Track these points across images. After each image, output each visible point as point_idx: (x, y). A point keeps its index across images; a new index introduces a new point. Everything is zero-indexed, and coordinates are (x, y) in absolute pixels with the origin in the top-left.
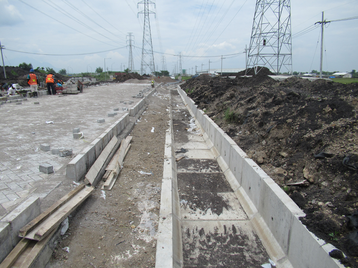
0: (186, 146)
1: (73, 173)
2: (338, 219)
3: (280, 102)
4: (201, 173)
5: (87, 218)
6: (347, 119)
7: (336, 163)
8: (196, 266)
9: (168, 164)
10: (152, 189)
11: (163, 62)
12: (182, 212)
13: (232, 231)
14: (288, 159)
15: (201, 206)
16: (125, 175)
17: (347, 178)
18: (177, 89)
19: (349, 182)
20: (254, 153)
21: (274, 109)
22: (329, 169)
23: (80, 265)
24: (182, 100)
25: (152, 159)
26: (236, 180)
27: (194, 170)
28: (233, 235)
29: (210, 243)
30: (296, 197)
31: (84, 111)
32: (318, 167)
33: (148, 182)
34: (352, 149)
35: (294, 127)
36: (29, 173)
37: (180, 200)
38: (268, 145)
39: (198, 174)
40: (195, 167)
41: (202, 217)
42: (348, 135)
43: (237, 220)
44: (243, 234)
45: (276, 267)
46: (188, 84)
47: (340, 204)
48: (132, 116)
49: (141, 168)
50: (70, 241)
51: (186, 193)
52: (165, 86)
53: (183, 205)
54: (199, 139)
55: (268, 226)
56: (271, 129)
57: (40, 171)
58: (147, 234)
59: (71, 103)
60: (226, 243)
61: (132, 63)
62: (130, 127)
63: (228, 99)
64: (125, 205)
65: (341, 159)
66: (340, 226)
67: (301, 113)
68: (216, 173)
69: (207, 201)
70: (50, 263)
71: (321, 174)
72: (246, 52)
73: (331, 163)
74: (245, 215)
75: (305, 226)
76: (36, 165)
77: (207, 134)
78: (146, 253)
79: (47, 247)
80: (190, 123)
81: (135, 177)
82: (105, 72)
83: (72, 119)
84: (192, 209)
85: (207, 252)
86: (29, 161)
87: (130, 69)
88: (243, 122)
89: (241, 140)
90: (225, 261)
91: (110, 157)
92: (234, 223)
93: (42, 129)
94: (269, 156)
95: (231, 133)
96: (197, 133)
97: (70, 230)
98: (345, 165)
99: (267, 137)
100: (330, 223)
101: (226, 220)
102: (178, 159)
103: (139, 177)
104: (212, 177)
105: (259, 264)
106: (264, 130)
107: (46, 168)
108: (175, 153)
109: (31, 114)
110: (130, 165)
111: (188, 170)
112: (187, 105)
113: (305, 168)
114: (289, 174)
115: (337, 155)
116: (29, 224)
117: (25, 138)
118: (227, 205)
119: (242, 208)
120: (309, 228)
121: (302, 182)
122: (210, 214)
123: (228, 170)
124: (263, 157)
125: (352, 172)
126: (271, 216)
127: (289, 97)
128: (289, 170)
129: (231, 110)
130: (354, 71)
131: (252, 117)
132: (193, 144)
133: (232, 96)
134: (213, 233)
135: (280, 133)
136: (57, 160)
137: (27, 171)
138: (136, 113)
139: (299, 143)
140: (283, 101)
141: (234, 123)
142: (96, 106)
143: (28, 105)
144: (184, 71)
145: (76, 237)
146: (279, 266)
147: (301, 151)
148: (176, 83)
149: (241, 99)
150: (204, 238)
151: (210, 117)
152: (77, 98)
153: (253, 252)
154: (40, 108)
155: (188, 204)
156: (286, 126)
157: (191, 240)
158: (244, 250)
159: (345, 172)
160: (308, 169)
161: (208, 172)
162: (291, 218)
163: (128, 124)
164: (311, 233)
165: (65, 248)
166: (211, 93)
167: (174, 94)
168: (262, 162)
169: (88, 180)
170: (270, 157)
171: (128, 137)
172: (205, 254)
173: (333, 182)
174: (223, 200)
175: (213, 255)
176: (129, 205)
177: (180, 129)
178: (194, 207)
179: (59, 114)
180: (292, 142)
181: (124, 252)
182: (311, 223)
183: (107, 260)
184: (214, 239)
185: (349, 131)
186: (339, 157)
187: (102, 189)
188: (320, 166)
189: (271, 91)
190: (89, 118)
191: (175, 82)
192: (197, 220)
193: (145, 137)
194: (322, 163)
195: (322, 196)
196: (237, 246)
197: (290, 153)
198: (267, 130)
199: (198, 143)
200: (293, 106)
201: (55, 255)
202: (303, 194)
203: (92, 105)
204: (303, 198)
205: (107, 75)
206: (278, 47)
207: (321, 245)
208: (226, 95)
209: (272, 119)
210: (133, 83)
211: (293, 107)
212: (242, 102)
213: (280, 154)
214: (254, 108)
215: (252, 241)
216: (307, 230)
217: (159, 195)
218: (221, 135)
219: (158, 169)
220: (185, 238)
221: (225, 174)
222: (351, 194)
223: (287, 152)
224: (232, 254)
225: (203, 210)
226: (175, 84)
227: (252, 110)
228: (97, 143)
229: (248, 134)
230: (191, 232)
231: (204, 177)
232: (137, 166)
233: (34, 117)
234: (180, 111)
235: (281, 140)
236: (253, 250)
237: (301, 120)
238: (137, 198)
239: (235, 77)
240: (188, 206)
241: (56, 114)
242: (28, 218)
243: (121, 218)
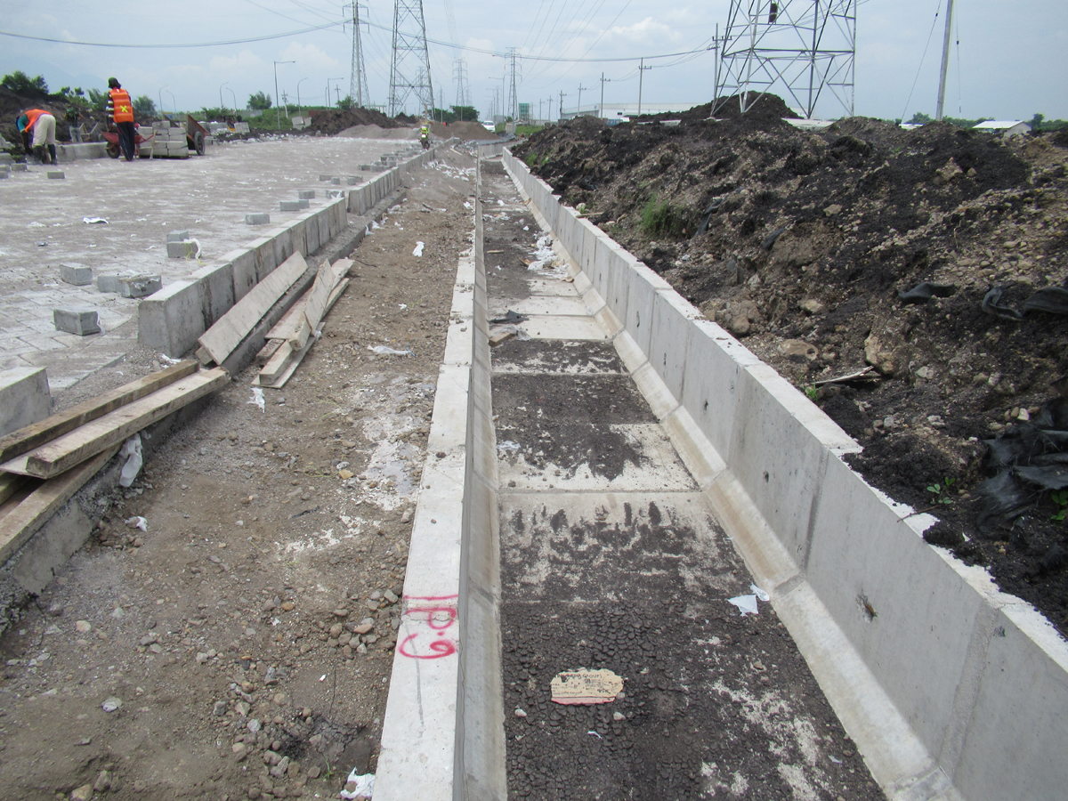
0: (521, 307)
1: (161, 330)
2: (955, 447)
3: (810, 168)
4: (564, 376)
5: (203, 450)
6: (1006, 191)
7: (964, 309)
8: (539, 601)
9: (463, 330)
10: (409, 388)
11: (460, 78)
12: (502, 472)
13: (649, 518)
14: (824, 317)
15: (560, 457)
16: (327, 355)
17: (990, 347)
18: (502, 160)
19: (996, 357)
20: (724, 306)
21: (788, 186)
22: (941, 328)
23: (177, 560)
24: (514, 188)
25: (413, 319)
26: (668, 390)
27: (544, 366)
28: (649, 527)
29: (582, 548)
30: (838, 408)
31: (205, 199)
32: (908, 326)
33: (398, 371)
34: (1012, 269)
35: (845, 227)
36: (21, 334)
37: (498, 441)
38: (766, 285)
39: (556, 378)
40: (547, 361)
41: (561, 484)
42: (1006, 230)
43: (665, 492)
44: (679, 524)
45: (772, 603)
46: (535, 141)
47: (965, 418)
48: (355, 212)
49: (379, 341)
50: (149, 505)
51: (515, 424)
52: (465, 148)
53: (505, 453)
54: (564, 289)
55: (754, 498)
56: (776, 237)
57: (58, 329)
58: (389, 491)
59: (165, 178)
60: (628, 547)
61: (362, 79)
62: (348, 238)
63: (653, 172)
64: (325, 425)
65: (978, 299)
66: (961, 465)
67: (869, 187)
68: (609, 377)
69: (579, 445)
70: (83, 553)
71: (916, 346)
72: (716, 48)
73: (949, 310)
74: (690, 479)
75: (859, 475)
76: (45, 315)
77: (587, 274)
78: (380, 534)
79: (74, 507)
80: (537, 249)
81: (360, 361)
82: (276, 106)
83: (168, 214)
84: (534, 463)
85: (573, 567)
86: (23, 306)
87: (355, 99)
88: (696, 229)
89: (686, 278)
90: (622, 590)
91: (282, 305)
92: (654, 497)
93: (72, 236)
94: (766, 314)
95: (659, 261)
96: (556, 273)
97: (149, 478)
98: (989, 311)
99: (764, 263)
100: (933, 458)
101: (631, 491)
102: (496, 340)
103: (369, 362)
104: (596, 386)
105: (723, 597)
106: (757, 243)
107: (75, 318)
108: (488, 324)
109: (38, 201)
110: (344, 331)
111: (525, 366)
112: (530, 200)
113: (871, 335)
114: (824, 354)
115: (967, 289)
116: (12, 436)
117: (15, 254)
118: (638, 456)
119: (679, 461)
120: (870, 478)
121: (860, 373)
122: (587, 477)
123: (646, 366)
124: (750, 317)
125: (1009, 326)
126: (763, 469)
127: (837, 150)
128: (824, 344)
129: (660, 201)
130: (1038, 118)
131: (722, 213)
132: (543, 301)
133: (665, 164)
134: (592, 521)
135: (805, 249)
136: (115, 305)
137: (15, 329)
138: (369, 205)
139: (858, 271)
140: (819, 163)
141: (669, 237)
142: (245, 186)
143: (27, 181)
144: (524, 109)
145: (167, 496)
146: (779, 600)
147: (861, 293)
148: (498, 141)
149: (693, 166)
150: (565, 534)
151: (595, 224)
152: (187, 167)
153: (707, 569)
154: (65, 187)
155: (522, 452)
156: (822, 226)
157: (525, 540)
158: (680, 563)
159: (986, 331)
160: (881, 337)
161: (585, 371)
162: (821, 461)
163: (344, 231)
164: (875, 491)
165: (132, 520)
166: (604, 160)
167: (490, 173)
168: (744, 330)
169: (208, 353)
170: (769, 319)
171: (340, 261)
172: (566, 572)
173: (951, 364)
174: (627, 441)
175: (591, 574)
176: (336, 424)
177: (506, 263)
178: (540, 460)
179: (124, 203)
180: (839, 268)
181: (316, 533)
182: (878, 464)
183: (264, 551)
184: (593, 537)
185: (1008, 220)
186: (973, 294)
187: (254, 386)
188: (915, 322)
189: (785, 140)
190: (220, 214)
191: (494, 138)
192: (544, 492)
193: (395, 268)
194: (922, 313)
195: (916, 404)
196: (661, 554)
197: (830, 300)
198: (767, 240)
199: (559, 299)
200: (847, 171)
201: (101, 535)
202: (862, 405)
203: (231, 185)
204: (859, 411)
205: (285, 118)
206: (815, 30)
207: (902, 516)
208: (648, 161)
209: (781, 211)
210: (364, 137)
211: (848, 176)
212: (696, 174)
213: (799, 307)
214: (729, 188)
215: (707, 542)
216: (866, 483)
217: (428, 403)
218: (626, 266)
219: (429, 343)
220: (510, 535)
221: (637, 378)
222: (999, 388)
223: (822, 299)
224: (645, 573)
225: (566, 466)
226: (496, 143)
227: (723, 195)
228: (239, 260)
229: (708, 261)
230: (527, 520)
231: (573, 384)
232: (365, 335)
233: (45, 207)
234: (507, 218)
235: (804, 268)
236: (708, 563)
237: (869, 205)
238: (361, 410)
239: (679, 121)
240: (521, 458)
241: (115, 203)
242: (9, 421)
243: (310, 456)
